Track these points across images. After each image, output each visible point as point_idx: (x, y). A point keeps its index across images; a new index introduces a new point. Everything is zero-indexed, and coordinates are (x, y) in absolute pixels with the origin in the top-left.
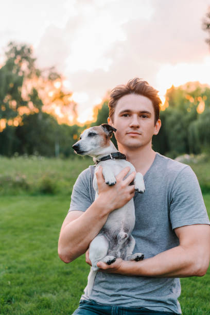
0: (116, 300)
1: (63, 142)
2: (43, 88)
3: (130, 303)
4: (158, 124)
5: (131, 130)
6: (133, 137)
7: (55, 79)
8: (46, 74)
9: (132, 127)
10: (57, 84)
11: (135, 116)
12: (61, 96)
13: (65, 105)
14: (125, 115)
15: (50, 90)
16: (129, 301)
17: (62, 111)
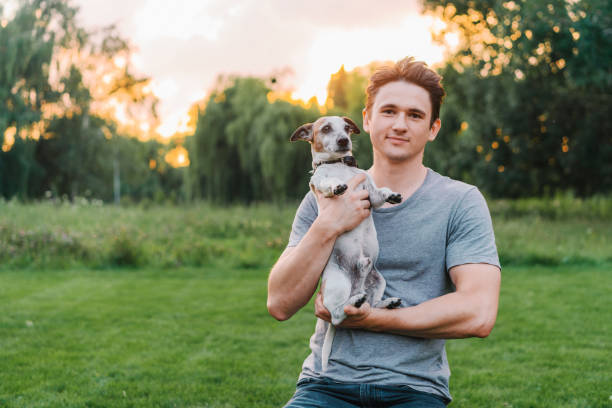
0: (365, 376)
1: (129, 172)
2: (91, 68)
3: (386, 379)
4: (435, 125)
5: (392, 134)
6: (396, 145)
7: (117, 50)
8: (97, 40)
9: (396, 130)
10: (119, 61)
11: (402, 115)
12: (128, 83)
13: (135, 100)
14: (389, 112)
15: (105, 72)
16: (386, 376)
17: (129, 113)
